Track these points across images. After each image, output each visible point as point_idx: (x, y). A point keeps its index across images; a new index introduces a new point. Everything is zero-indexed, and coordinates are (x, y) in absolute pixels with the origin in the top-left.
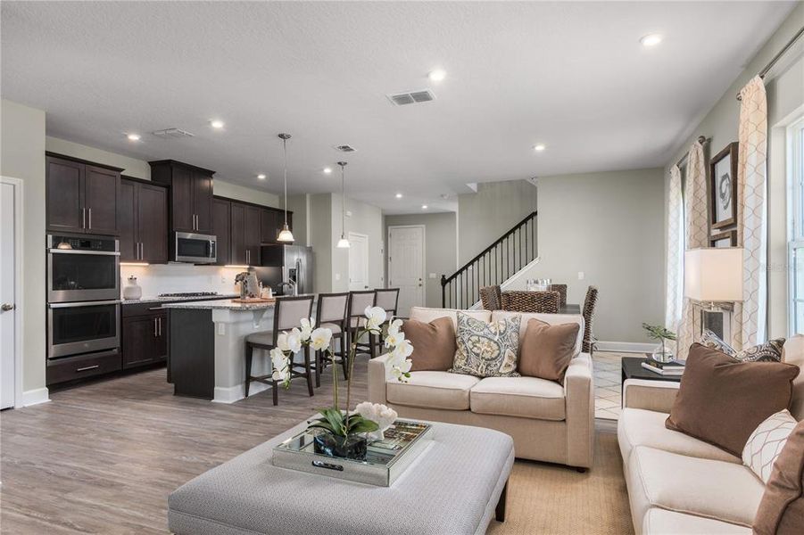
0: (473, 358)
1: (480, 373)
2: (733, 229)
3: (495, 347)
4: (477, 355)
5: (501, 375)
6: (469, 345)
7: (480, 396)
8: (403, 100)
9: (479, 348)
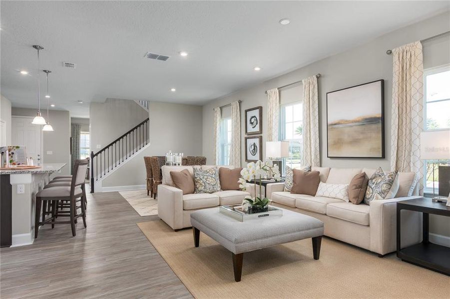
0: (207, 185)
1: (210, 192)
2: (261, 135)
3: (214, 180)
4: (209, 184)
5: (218, 191)
6: (204, 180)
7: (225, 198)
8: (153, 56)
9: (209, 181)
